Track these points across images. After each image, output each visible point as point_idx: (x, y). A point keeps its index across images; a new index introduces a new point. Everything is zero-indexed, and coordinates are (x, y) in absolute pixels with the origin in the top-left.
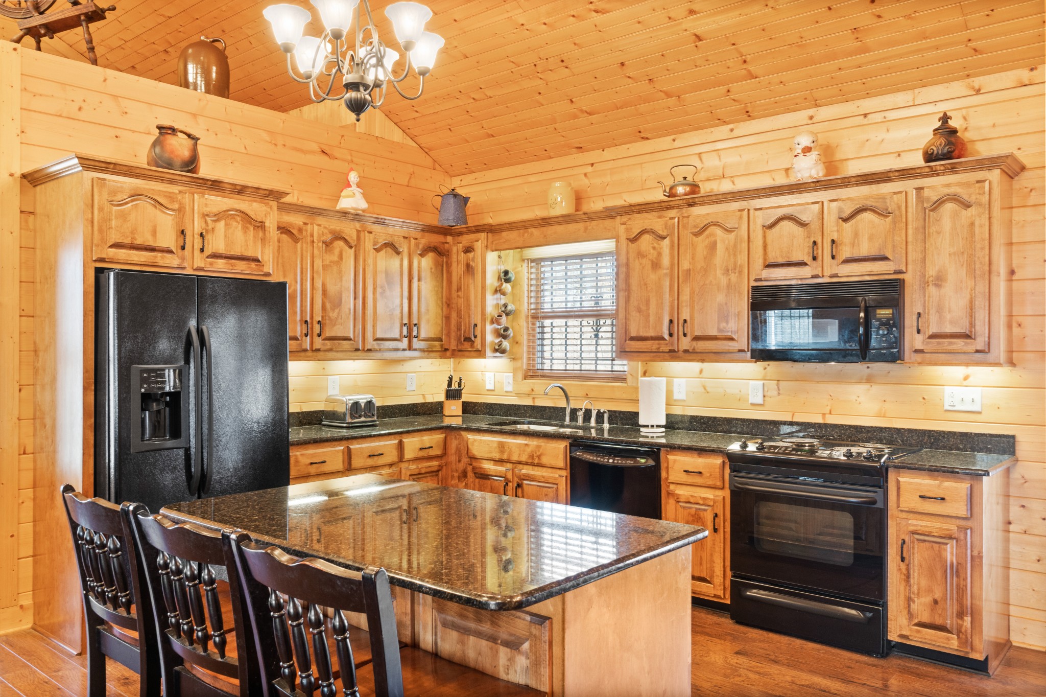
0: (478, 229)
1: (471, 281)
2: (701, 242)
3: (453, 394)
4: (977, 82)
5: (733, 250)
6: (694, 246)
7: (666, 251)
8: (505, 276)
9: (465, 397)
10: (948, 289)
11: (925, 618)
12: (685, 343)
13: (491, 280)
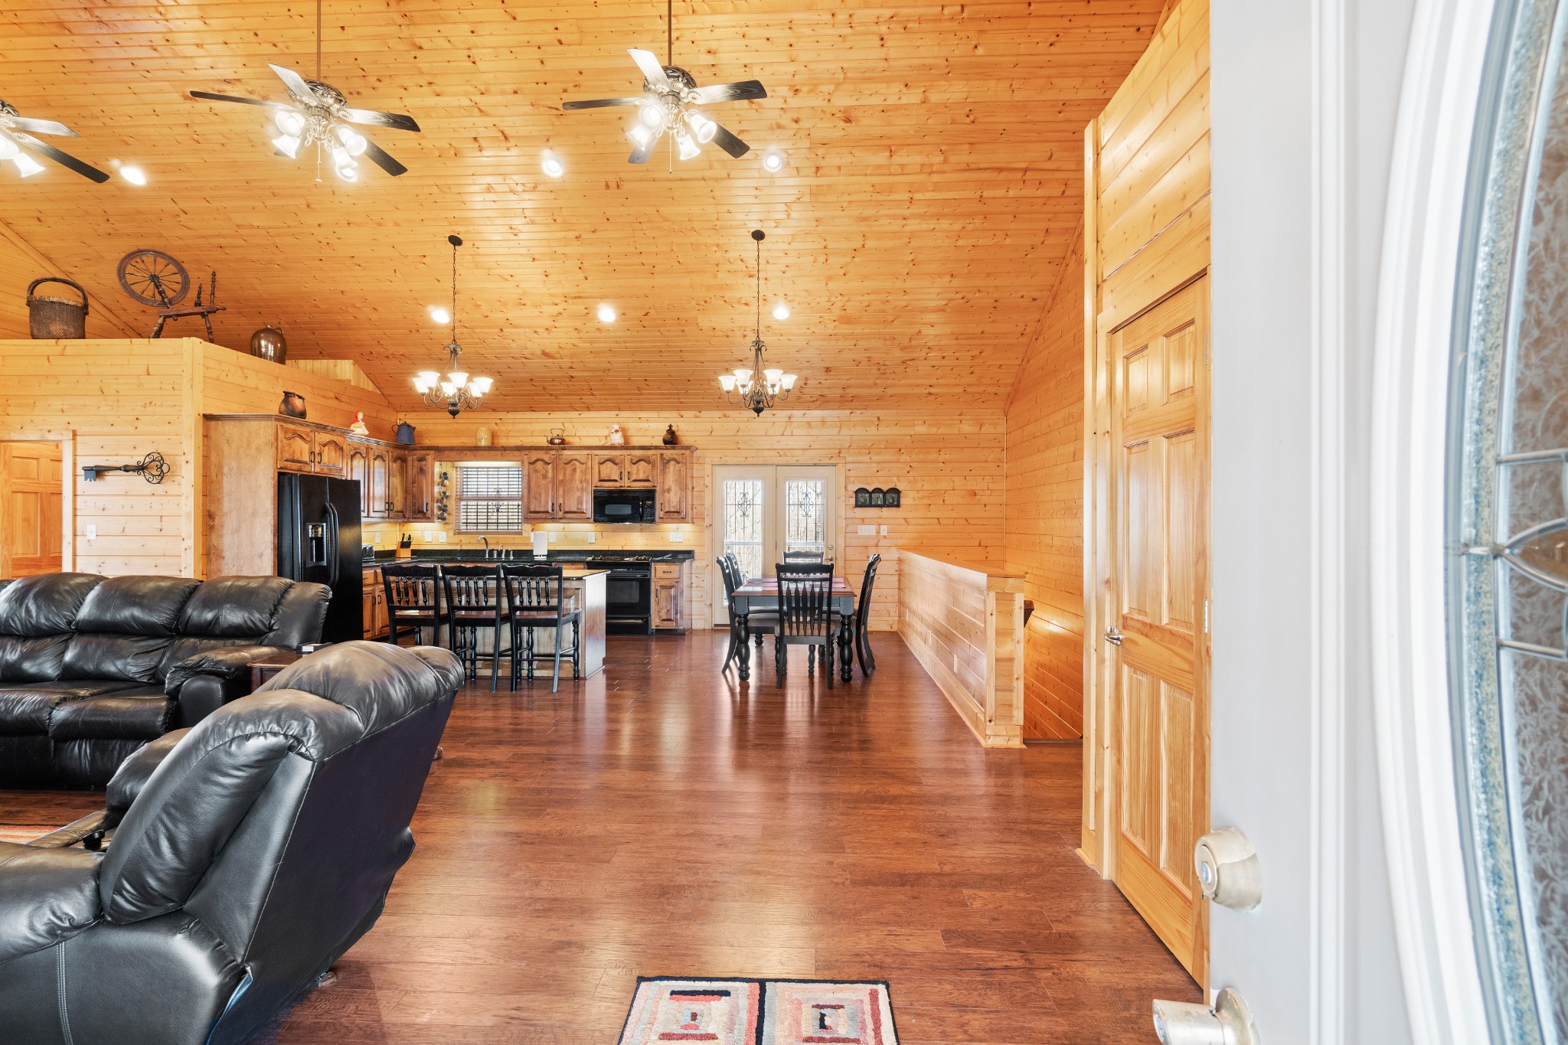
0: (430, 448)
1: (424, 478)
2: (569, 468)
3: (405, 545)
4: (682, 413)
5: (584, 472)
6: (565, 469)
7: (550, 470)
8: (445, 476)
9: (412, 547)
10: (672, 493)
11: (664, 617)
12: (561, 514)
13: (437, 479)
